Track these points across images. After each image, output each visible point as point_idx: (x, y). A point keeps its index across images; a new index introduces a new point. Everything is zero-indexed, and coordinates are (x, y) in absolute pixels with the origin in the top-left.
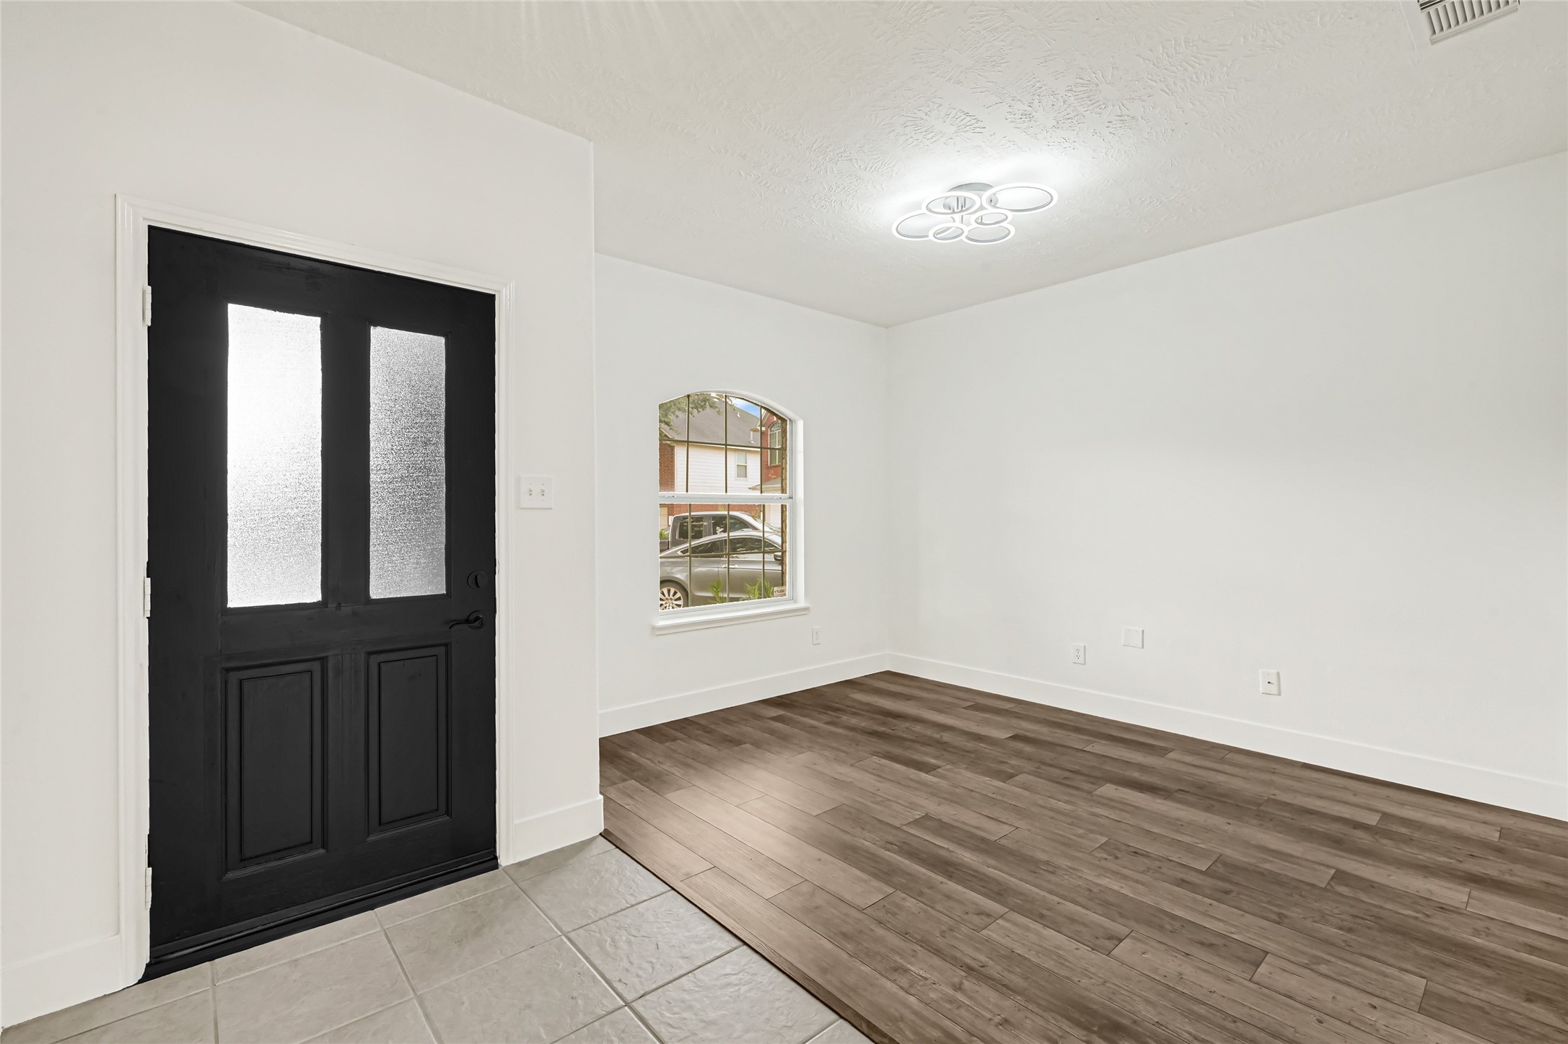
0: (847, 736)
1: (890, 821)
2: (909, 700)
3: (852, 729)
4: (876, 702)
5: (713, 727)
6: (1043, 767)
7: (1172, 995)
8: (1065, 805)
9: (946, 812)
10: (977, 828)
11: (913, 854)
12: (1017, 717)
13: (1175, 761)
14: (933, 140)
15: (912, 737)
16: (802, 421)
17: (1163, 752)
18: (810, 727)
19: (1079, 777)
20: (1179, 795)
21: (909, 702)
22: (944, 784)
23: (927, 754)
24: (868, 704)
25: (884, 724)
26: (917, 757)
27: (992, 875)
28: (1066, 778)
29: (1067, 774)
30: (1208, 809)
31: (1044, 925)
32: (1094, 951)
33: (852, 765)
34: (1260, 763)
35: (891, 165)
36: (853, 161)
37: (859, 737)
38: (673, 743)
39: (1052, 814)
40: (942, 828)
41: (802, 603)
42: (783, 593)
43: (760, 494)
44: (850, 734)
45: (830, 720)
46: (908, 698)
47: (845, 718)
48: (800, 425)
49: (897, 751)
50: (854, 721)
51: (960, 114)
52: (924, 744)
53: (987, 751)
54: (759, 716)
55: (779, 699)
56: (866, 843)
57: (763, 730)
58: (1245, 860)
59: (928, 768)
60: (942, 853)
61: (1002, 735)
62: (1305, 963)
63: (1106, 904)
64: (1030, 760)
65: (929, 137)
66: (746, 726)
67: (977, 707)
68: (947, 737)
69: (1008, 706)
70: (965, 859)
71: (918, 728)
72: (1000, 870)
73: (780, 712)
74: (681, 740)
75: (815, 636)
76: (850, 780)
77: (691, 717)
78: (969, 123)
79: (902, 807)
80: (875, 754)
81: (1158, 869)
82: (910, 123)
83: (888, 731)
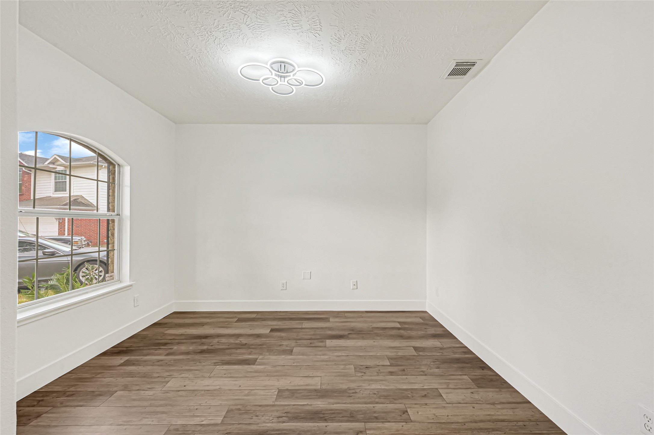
0: (188, 359)
1: (265, 403)
2: (203, 325)
3: (188, 353)
4: (186, 332)
5: (72, 389)
6: (298, 341)
7: (443, 426)
8: (324, 356)
9: (285, 383)
10: (307, 385)
11: (296, 417)
12: (263, 320)
13: (333, 322)
14: (295, 28)
15: (227, 347)
16: (129, 168)
17: (326, 320)
18: (158, 362)
19: (315, 341)
20: (350, 336)
21: (204, 327)
22: (268, 368)
23: (244, 354)
24: (182, 335)
25: (203, 344)
26: (241, 357)
27: (339, 408)
28: (311, 343)
29: (309, 341)
30: (363, 338)
31: (383, 422)
32: (407, 423)
33: (210, 377)
34: (356, 315)
35: (263, 31)
36: (246, 16)
37: (197, 357)
38: (39, 420)
39: (325, 363)
40: (293, 393)
41: (127, 282)
42: (112, 277)
43: (96, 212)
44: (189, 357)
45: (167, 352)
46: (202, 325)
47: (175, 348)
48: (127, 171)
49: (227, 358)
50: (183, 348)
51: (318, 21)
52: (237, 349)
53: (268, 341)
54: (110, 366)
55: (111, 349)
56: (269, 425)
57: (123, 376)
58: (393, 354)
59: (252, 362)
60: (307, 408)
61: (267, 331)
62: (446, 387)
63: (386, 397)
64: (290, 340)
65: (294, 25)
66: (105, 378)
67: (240, 320)
68: (243, 340)
69: (254, 316)
70: (321, 406)
71: (224, 340)
72: (339, 403)
73: (124, 358)
74: (46, 413)
75: (135, 301)
76: (218, 387)
77: (41, 388)
78: (316, 29)
79: (263, 391)
80: (216, 364)
81: (379, 371)
82: (293, 12)
83: (210, 347)
